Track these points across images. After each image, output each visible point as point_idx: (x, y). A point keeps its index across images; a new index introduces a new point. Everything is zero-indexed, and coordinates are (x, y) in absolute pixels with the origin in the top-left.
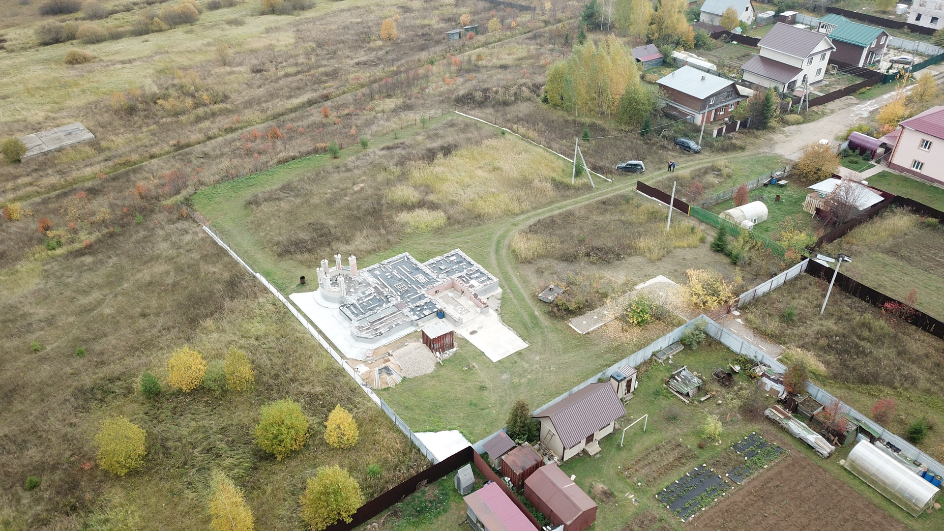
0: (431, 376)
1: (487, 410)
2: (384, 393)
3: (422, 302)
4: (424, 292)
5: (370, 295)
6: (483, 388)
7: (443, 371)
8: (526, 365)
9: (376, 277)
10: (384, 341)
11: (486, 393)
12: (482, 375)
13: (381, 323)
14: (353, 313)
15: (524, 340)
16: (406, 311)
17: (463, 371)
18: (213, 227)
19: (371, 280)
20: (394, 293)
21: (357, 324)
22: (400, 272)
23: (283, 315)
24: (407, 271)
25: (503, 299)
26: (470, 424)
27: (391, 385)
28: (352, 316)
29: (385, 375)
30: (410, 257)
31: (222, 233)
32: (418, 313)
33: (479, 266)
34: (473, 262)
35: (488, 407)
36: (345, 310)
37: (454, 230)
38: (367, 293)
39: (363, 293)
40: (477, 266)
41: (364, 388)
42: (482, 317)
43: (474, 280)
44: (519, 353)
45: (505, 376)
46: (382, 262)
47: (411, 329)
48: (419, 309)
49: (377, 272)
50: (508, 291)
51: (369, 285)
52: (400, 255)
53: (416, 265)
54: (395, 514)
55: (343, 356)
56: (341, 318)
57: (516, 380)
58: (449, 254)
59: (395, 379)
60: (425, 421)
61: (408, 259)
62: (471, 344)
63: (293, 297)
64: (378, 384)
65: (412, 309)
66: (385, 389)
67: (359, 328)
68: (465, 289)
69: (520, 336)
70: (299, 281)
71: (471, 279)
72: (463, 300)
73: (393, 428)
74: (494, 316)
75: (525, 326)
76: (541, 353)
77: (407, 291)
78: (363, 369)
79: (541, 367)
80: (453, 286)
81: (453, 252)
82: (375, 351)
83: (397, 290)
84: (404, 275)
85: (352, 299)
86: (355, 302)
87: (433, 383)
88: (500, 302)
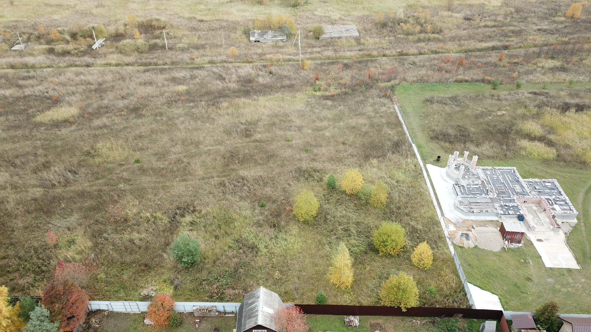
0: (495, 254)
1: (525, 295)
2: (459, 249)
3: (511, 204)
4: (515, 198)
5: (477, 185)
6: (529, 279)
7: (505, 255)
8: (570, 280)
9: (486, 175)
10: (473, 217)
11: (530, 283)
12: (532, 271)
13: (476, 205)
14: (461, 191)
15: (578, 263)
16: (497, 205)
17: (519, 261)
18: (401, 107)
19: (482, 175)
20: (494, 190)
21: (460, 199)
22: (504, 178)
23: (418, 174)
24: (509, 180)
25: (575, 228)
26: (508, 297)
27: (466, 246)
28: (459, 193)
29: (464, 239)
30: (516, 171)
31: (404, 113)
32: (504, 210)
33: (567, 198)
34: (563, 193)
35: (527, 293)
36: (457, 187)
37: (559, 165)
38: (476, 183)
39: (473, 182)
40: (565, 196)
41: (447, 239)
42: (552, 233)
43: (557, 206)
44: (569, 270)
45: (550, 280)
46: (495, 167)
47: (495, 218)
48: (506, 208)
49: (488, 172)
50: (583, 224)
51: (479, 178)
52: (510, 168)
53: (518, 178)
54: (433, 323)
55: (443, 214)
56: (452, 191)
57: (558, 287)
58: (546, 180)
59: (470, 244)
60: (478, 279)
61: (514, 172)
62: (534, 248)
63: (429, 166)
64: (457, 241)
65: (501, 206)
66: (460, 247)
67: (461, 202)
68: (547, 209)
69: (576, 259)
70: (436, 158)
71: (556, 204)
72: (542, 216)
73: (455, 272)
74: (561, 236)
75: (584, 255)
76: (587, 278)
77: (503, 193)
78: (452, 228)
79: (583, 288)
80: (539, 203)
81: (550, 180)
82: (464, 221)
83: (496, 189)
84: (506, 181)
85: (464, 183)
86: (465, 185)
87: (495, 259)
88: (571, 229)
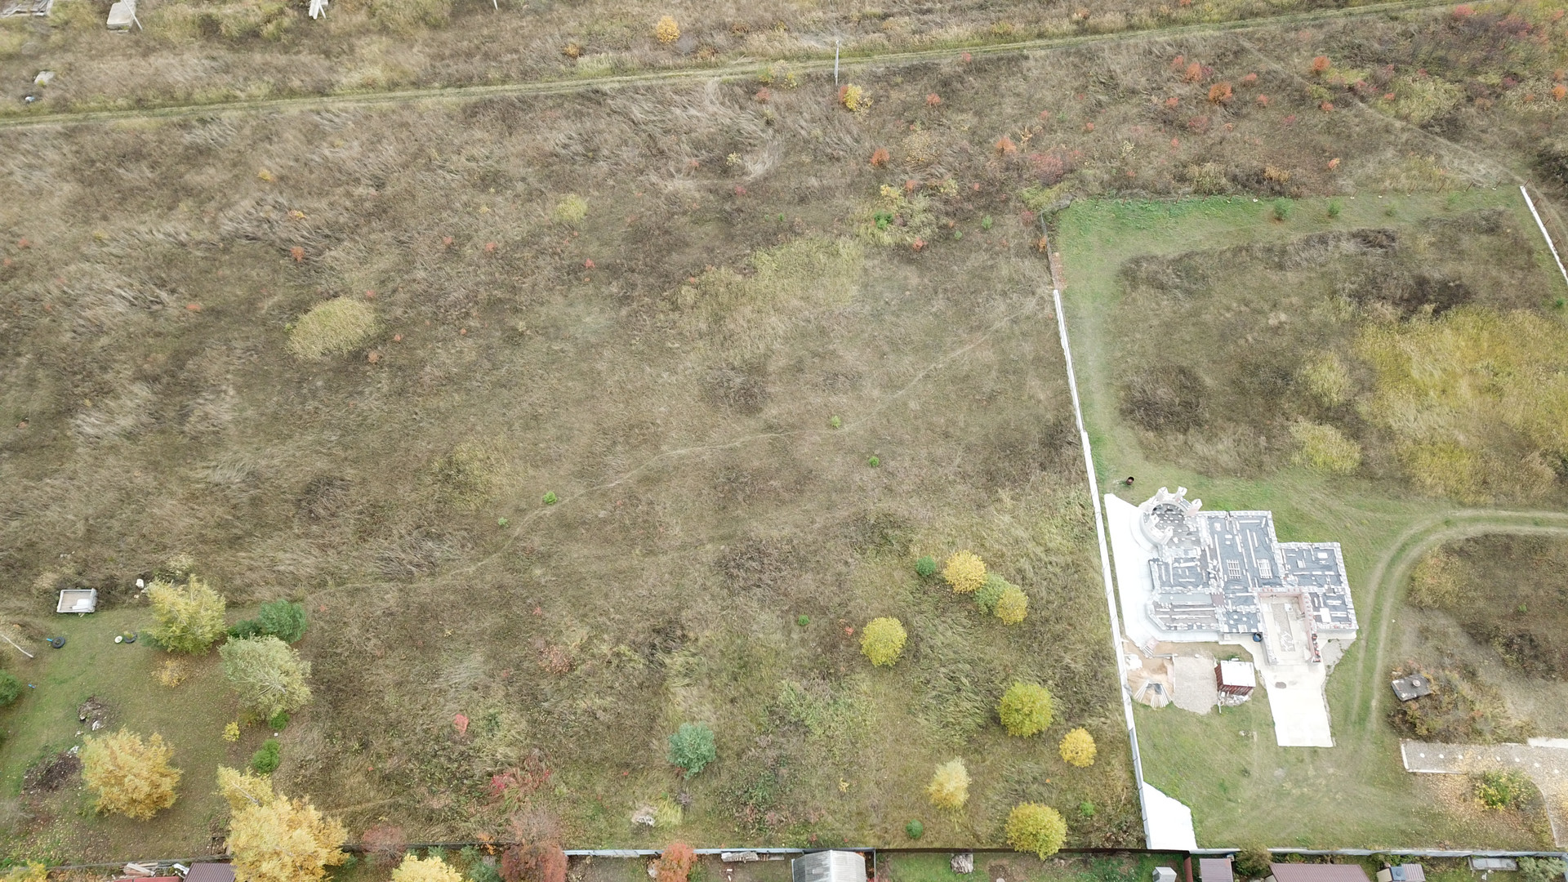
0: (1200, 720)
3: (1244, 609)
4: (1255, 594)
5: (1192, 559)
6: (1245, 772)
7: (1216, 722)
8: (1311, 772)
9: (1213, 532)
10: (1174, 637)
11: (1245, 781)
12: (1255, 756)
13: (1184, 612)
14: (1160, 577)
15: (1333, 735)
16: (1220, 610)
17: (1237, 736)
18: (1065, 296)
19: (1205, 535)
20: (1221, 574)
21: (1157, 598)
22: (1245, 542)
24: (1254, 545)
25: (1348, 655)
26: (1206, 810)
27: (1152, 704)
28: (1157, 583)
29: (1152, 692)
30: (1271, 523)
32: (1232, 622)
33: (1348, 591)
34: (1344, 578)
35: (1236, 801)
36: (1155, 567)
38: (1191, 555)
39: (1186, 552)
40: (1345, 588)
42: (1304, 668)
43: (1327, 610)
44: (1314, 751)
45: (1279, 772)
46: (1232, 513)
47: (1213, 638)
48: (1236, 617)
50: (1363, 643)
52: (1260, 513)
53: (1271, 540)
55: (1122, 632)
57: (1288, 786)
58: (1321, 545)
59: (1160, 700)
60: (1164, 775)
61: (1267, 524)
62: (1268, 703)
63: (1110, 499)
64: (1139, 695)
65: (1228, 613)
66: (1145, 706)
67: (1157, 605)
68: (1307, 614)
69: (1332, 727)
71: (1326, 605)
72: (1296, 626)
73: (1129, 765)
74: (1320, 674)
75: (1347, 714)
76: (1339, 766)
77: (1237, 581)
80: (1297, 599)
82: (1160, 644)
85: (1169, 555)
88: (1340, 655)
